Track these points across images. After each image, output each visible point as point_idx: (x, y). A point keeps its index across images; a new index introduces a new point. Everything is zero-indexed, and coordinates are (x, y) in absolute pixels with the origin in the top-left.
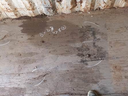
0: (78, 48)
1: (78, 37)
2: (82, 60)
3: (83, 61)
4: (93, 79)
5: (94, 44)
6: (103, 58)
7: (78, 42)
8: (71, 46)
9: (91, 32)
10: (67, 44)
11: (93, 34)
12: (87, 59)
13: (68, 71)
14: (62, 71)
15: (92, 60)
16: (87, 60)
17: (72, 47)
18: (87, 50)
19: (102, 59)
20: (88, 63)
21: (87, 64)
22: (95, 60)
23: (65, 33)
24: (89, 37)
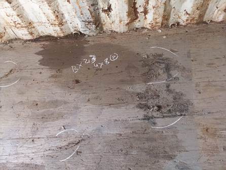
0: (138, 94)
1: (140, 74)
2: (146, 117)
4: (166, 150)
5: (168, 86)
6: (183, 114)
7: (138, 84)
8: (127, 90)
9: (163, 66)
10: (119, 87)
11: (166, 69)
13: (121, 135)
14: (109, 135)
15: (164, 117)
16: (155, 115)
17: (128, 92)
18: (155, 97)
19: (181, 115)
20: (157, 120)
21: (155, 124)
22: (169, 117)
23: (117, 67)
24: (159, 75)
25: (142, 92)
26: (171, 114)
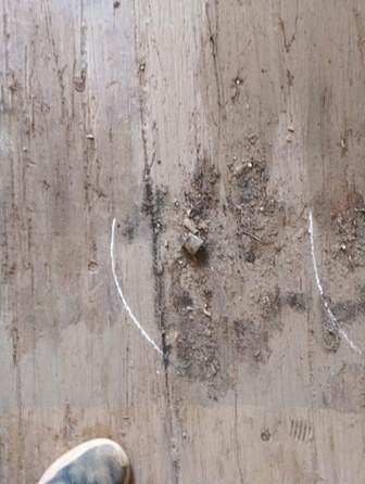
2: (160, 201)
3: (153, 202)
6: (173, 357)
10: (298, 82)
12: (170, 237)
15: (159, 274)
16: (164, 238)
17: (272, 123)
18: (247, 241)
19: (166, 348)
21: (129, 233)
22: (159, 298)
25: (270, 186)
26: (172, 306)
